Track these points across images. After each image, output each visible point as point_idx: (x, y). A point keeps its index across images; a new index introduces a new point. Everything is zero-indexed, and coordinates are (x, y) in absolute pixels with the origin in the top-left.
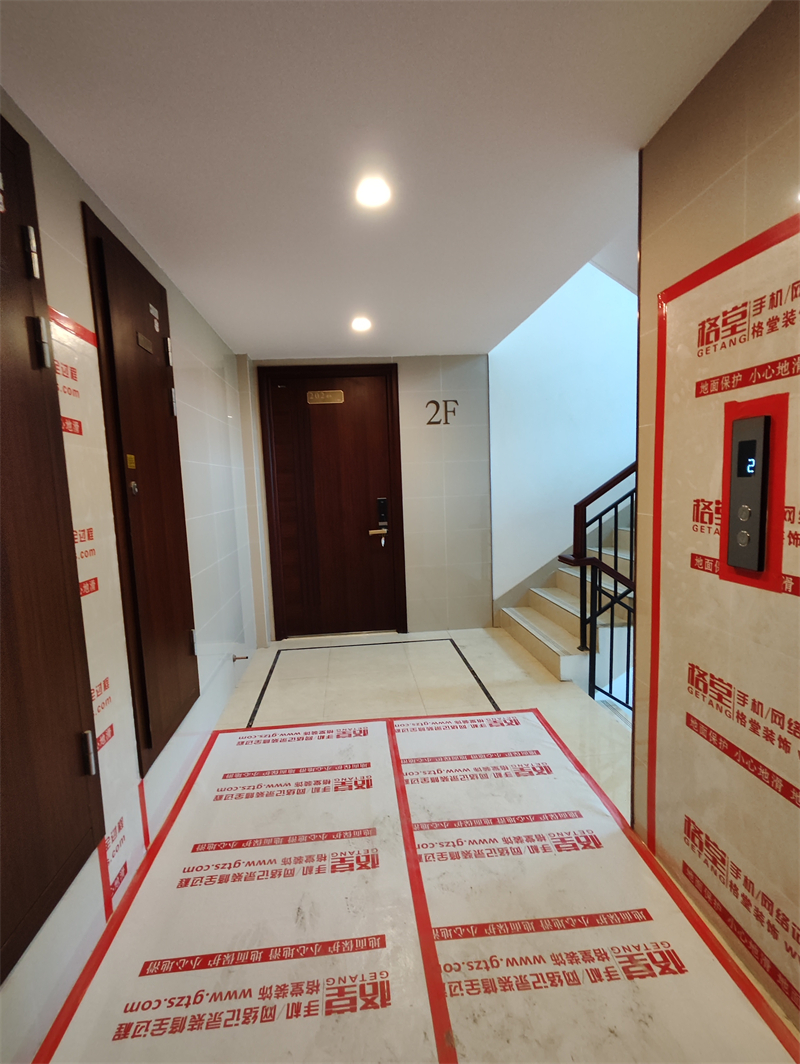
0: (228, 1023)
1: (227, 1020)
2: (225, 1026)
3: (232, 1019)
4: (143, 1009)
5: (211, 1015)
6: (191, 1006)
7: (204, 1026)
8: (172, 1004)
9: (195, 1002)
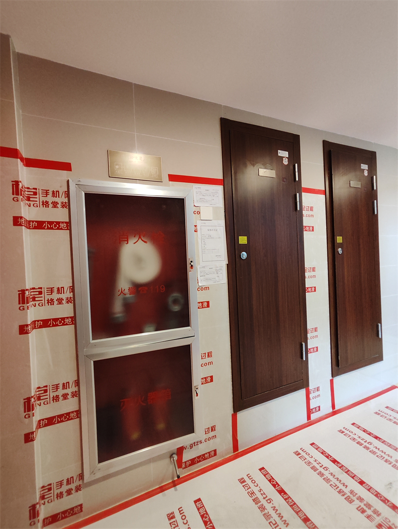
0: (271, 524)
1: (271, 522)
2: (269, 523)
3: (274, 525)
4: (252, 481)
5: (268, 513)
6: (265, 500)
7: (263, 513)
8: (260, 491)
9: (267, 501)
